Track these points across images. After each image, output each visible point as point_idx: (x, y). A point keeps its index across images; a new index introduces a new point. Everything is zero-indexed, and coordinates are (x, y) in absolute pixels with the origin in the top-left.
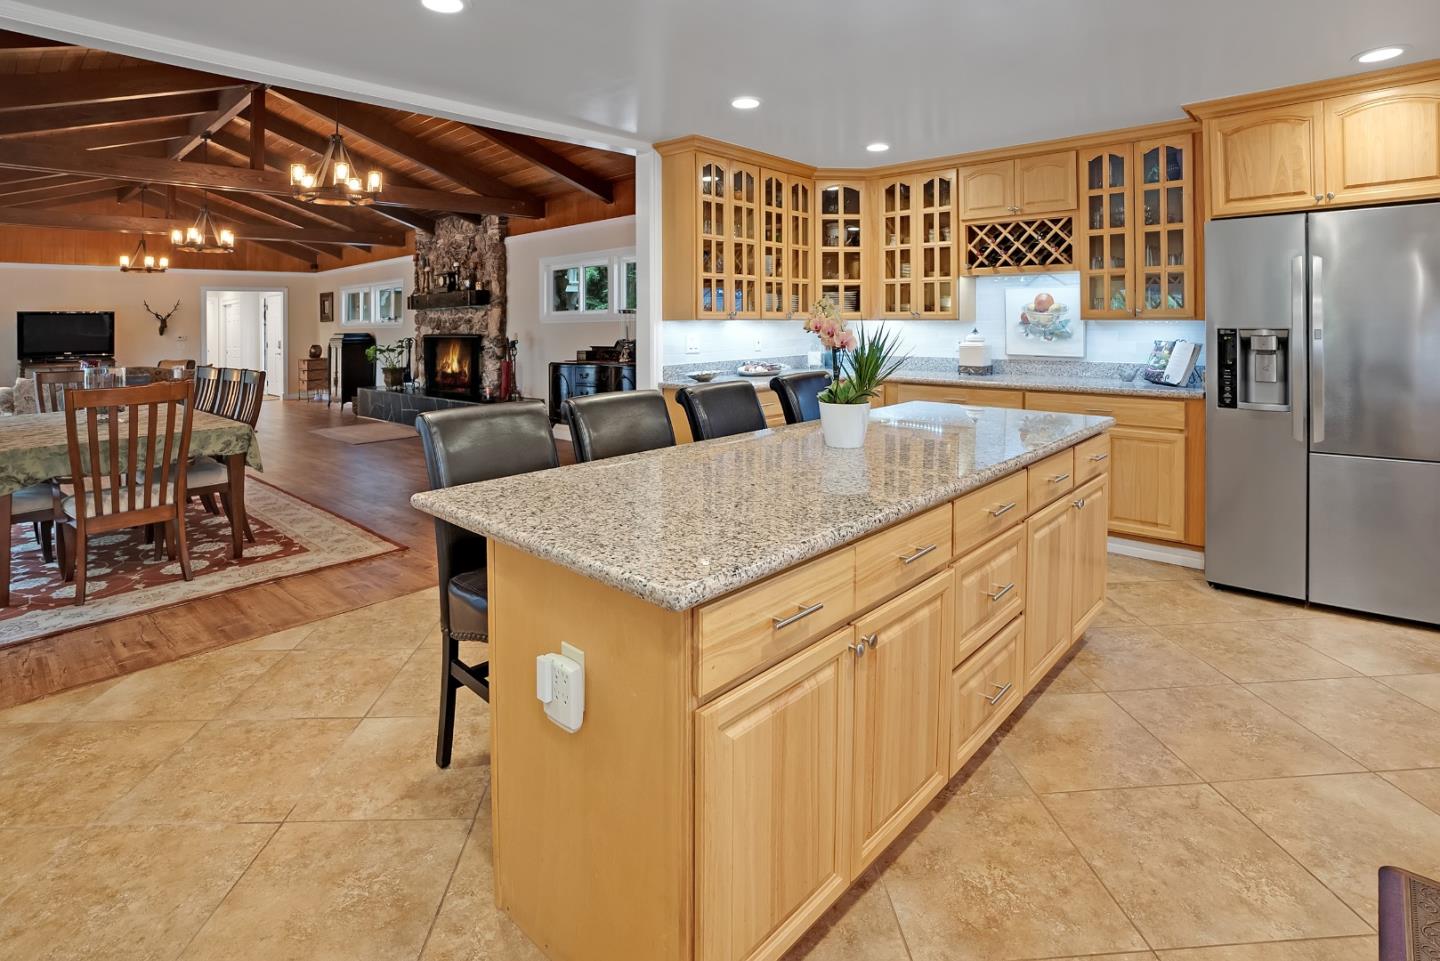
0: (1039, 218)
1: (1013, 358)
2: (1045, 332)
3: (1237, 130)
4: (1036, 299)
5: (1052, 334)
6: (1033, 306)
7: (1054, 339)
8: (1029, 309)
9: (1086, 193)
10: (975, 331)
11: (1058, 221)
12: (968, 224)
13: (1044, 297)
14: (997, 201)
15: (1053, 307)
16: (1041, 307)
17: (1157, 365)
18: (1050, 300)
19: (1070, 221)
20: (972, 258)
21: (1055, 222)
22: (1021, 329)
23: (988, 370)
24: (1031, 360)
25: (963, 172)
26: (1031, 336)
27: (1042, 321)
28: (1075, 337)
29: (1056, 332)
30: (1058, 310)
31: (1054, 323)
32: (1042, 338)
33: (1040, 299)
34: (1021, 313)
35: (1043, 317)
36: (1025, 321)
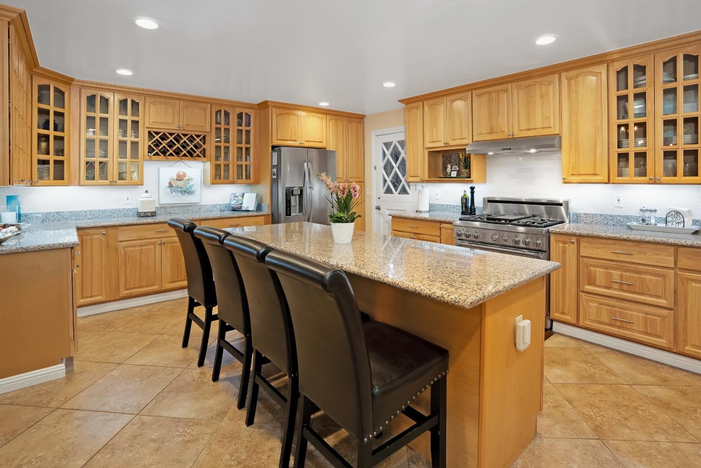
0: (190, 133)
1: (161, 206)
2: (181, 191)
3: (280, 114)
4: (177, 174)
5: (185, 192)
6: (175, 178)
7: (186, 194)
8: (173, 179)
9: (214, 126)
10: (147, 192)
11: (200, 136)
12: (150, 130)
13: (181, 173)
14: (170, 120)
15: (186, 178)
16: (180, 179)
17: (237, 203)
18: (184, 175)
19: (204, 137)
20: (151, 150)
21: (198, 136)
22: (169, 190)
23: (153, 214)
24: (173, 206)
25: (148, 100)
26: (174, 193)
27: (180, 186)
28: (196, 193)
29: (188, 191)
30: (188, 180)
31: (186, 186)
32: (180, 194)
33: (179, 174)
34: (169, 181)
35: (180, 184)
36: (171, 185)
